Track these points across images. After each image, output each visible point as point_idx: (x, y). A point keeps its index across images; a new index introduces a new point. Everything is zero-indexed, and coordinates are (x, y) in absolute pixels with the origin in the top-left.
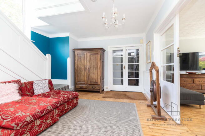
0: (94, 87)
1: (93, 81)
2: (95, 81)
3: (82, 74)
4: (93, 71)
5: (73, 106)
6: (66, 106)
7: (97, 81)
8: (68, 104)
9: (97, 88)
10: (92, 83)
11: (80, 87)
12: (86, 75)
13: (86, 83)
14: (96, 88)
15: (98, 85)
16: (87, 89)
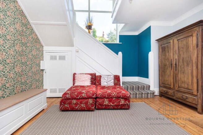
0: (184, 97)
1: (183, 85)
2: (186, 86)
3: (166, 73)
4: (183, 68)
5: (116, 105)
6: (106, 102)
7: (190, 88)
8: (110, 101)
9: (190, 100)
10: (182, 90)
11: (164, 91)
12: (172, 74)
13: (172, 86)
14: (187, 100)
15: (192, 94)
16: (174, 98)
